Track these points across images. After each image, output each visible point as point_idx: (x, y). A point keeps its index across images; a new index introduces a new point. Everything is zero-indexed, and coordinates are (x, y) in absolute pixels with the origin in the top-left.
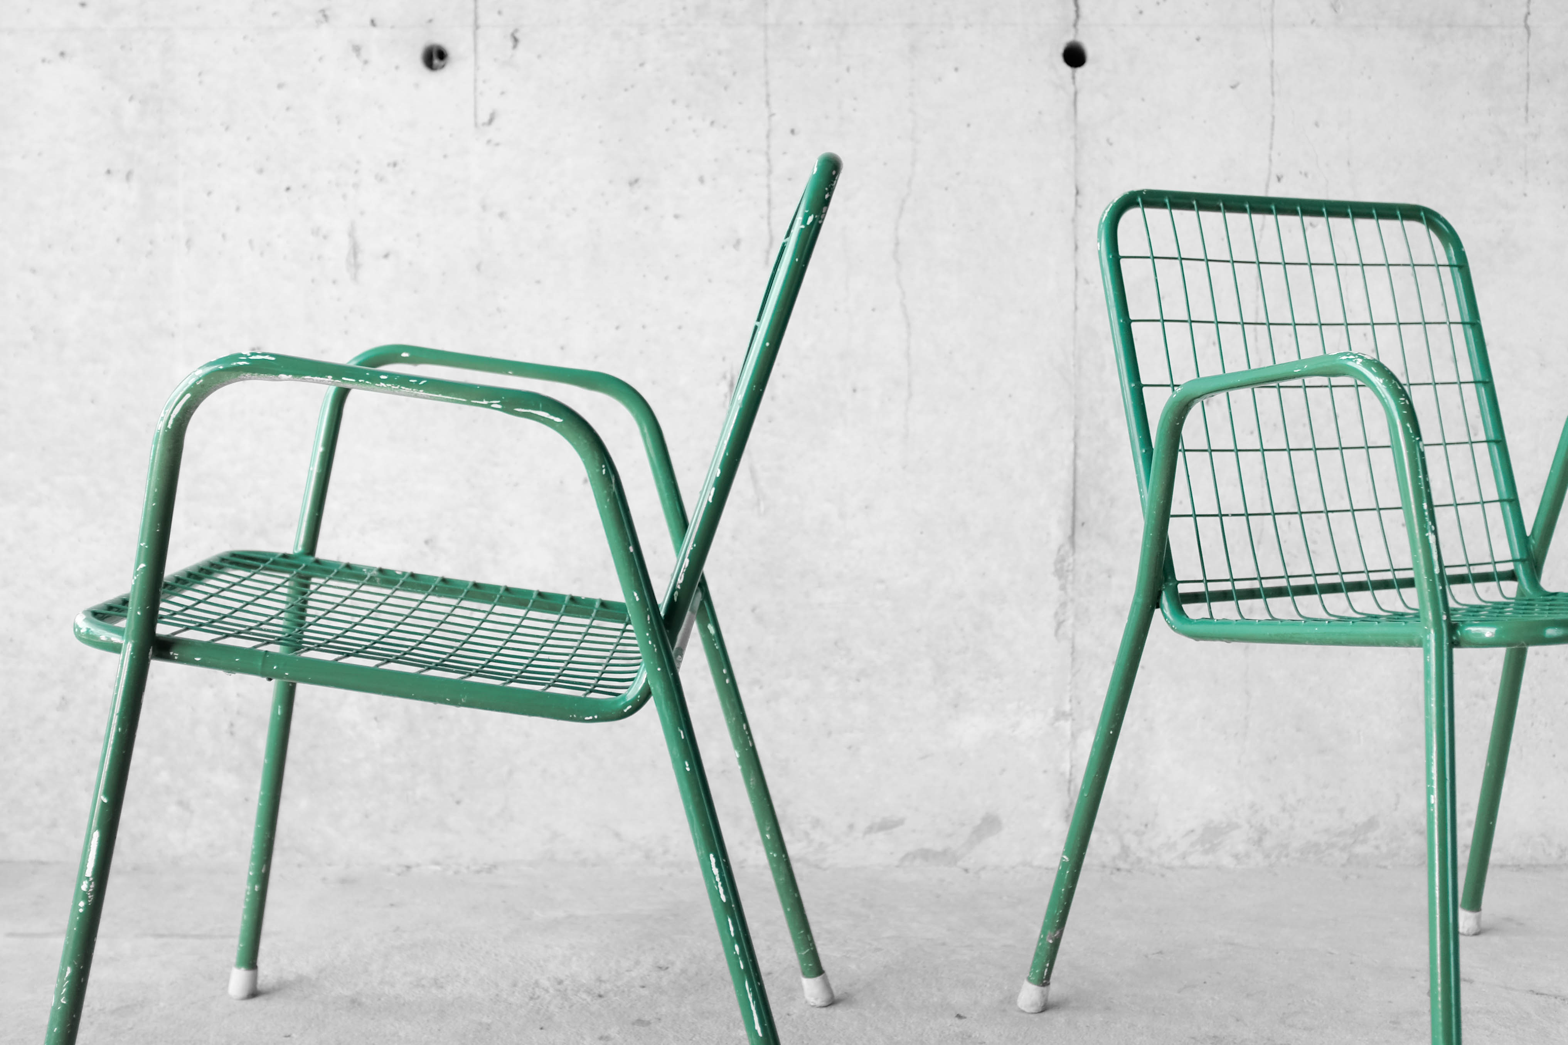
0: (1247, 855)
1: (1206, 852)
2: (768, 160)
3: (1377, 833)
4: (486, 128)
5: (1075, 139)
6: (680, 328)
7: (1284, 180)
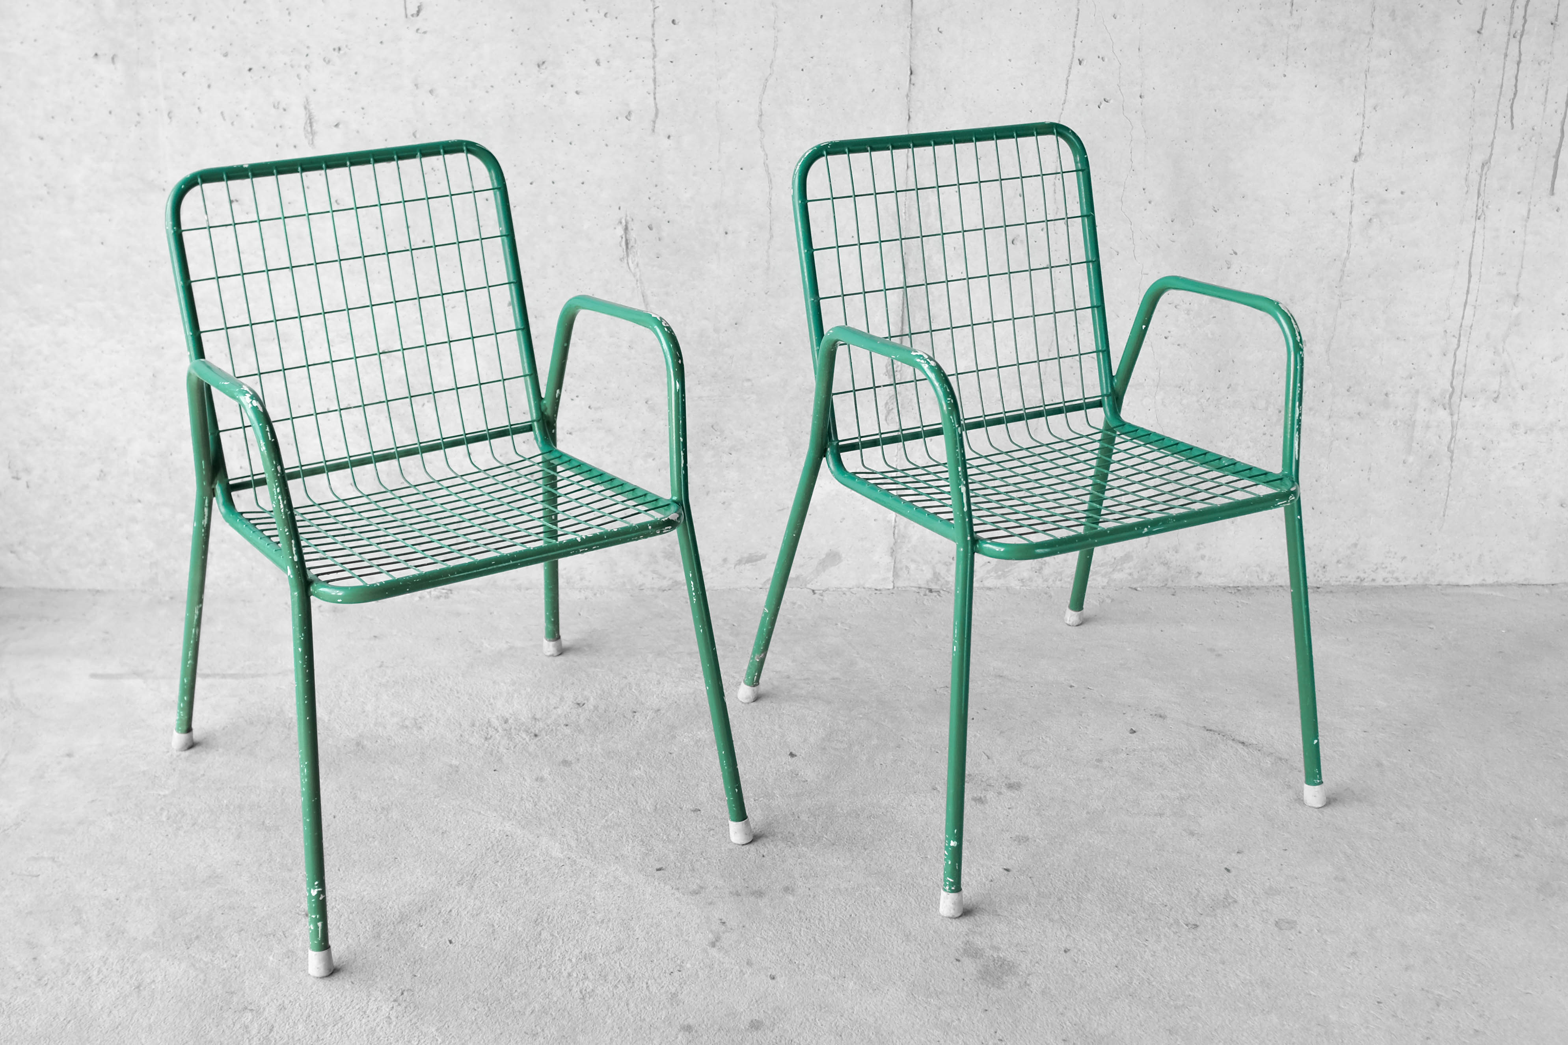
2: (654, 46)
3: (1131, 564)
4: (415, 18)
5: (911, 28)
6: (583, 183)
7: (1084, 63)
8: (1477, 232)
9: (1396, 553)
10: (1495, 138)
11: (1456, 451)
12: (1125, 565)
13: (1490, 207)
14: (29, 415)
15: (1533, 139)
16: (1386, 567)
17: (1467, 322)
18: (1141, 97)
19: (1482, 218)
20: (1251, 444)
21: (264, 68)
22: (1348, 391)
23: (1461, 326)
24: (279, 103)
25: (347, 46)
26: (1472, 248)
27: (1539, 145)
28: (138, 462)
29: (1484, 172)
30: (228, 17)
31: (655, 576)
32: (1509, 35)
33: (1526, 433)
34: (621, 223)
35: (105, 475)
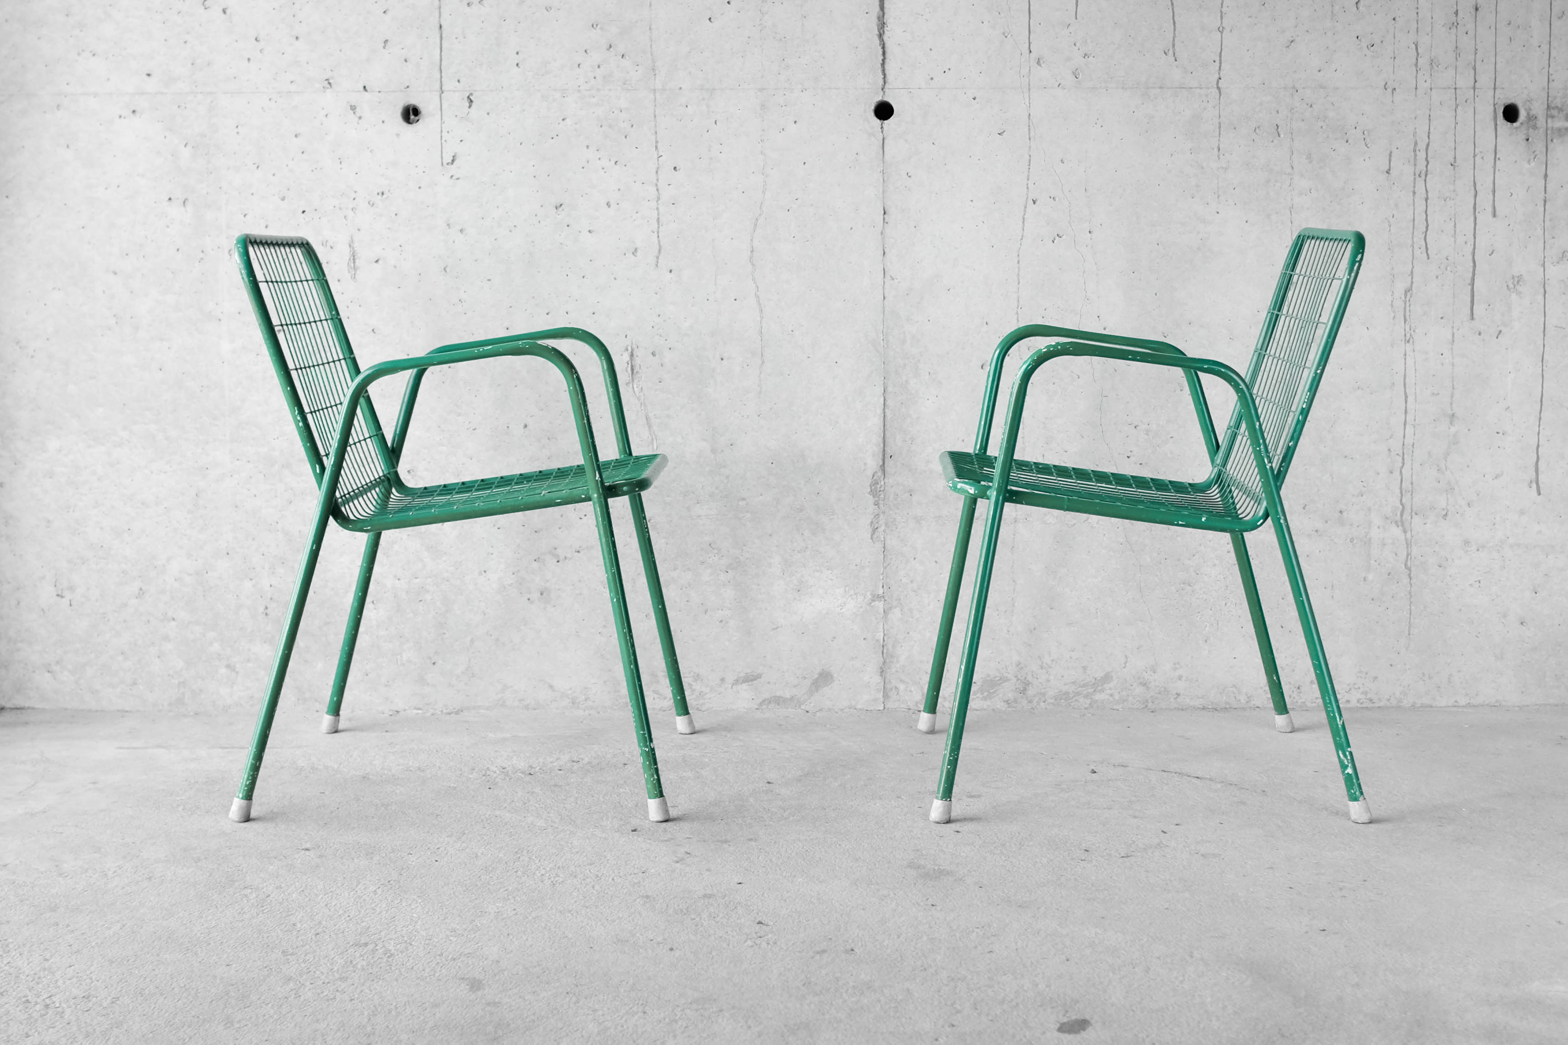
0: (1015, 701)
1: (985, 699)
2: (658, 190)
3: (1111, 685)
4: (450, 166)
5: (883, 173)
6: (594, 314)
7: (1038, 203)
8: (1407, 354)
9: (1367, 674)
10: (1413, 267)
11: (1413, 569)
12: (1105, 685)
13: (1417, 331)
14: (79, 534)
15: (1449, 268)
16: (1359, 688)
17: (1409, 441)
18: (1090, 232)
19: (1411, 340)
20: (1217, 562)
21: (316, 210)
22: (1304, 508)
23: (1403, 445)
24: (327, 241)
25: (389, 191)
26: (1405, 370)
27: (1454, 273)
28: (176, 580)
29: (1407, 299)
30: (287, 166)
31: (656, 696)
32: (1415, 175)
33: (1478, 550)
34: (627, 350)
35: (143, 593)
